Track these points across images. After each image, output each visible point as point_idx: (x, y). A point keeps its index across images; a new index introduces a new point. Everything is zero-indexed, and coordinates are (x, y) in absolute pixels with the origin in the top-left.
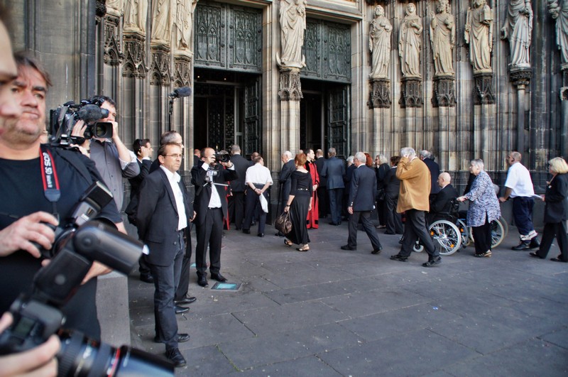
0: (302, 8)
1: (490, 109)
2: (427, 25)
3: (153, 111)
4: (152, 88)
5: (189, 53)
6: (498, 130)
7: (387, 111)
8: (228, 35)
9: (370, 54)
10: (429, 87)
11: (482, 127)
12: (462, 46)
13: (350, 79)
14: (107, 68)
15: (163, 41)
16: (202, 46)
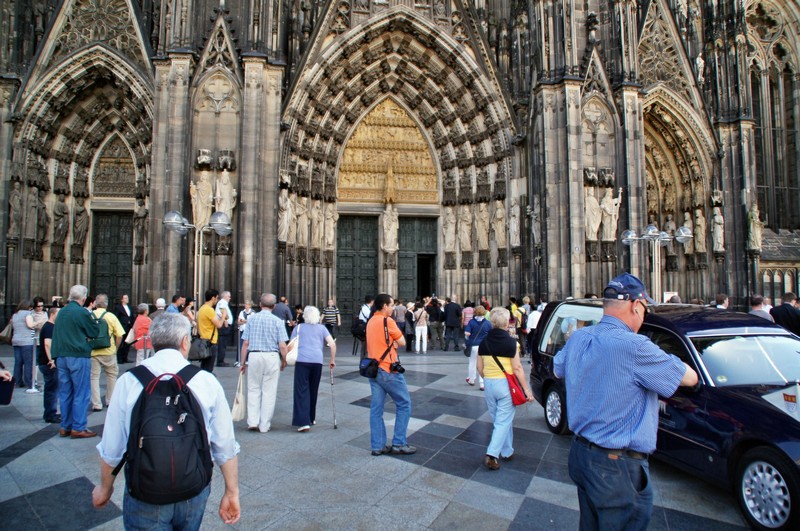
0: (396, 218)
1: (505, 269)
2: (474, 219)
3: (311, 279)
4: (311, 269)
5: (333, 248)
6: (510, 283)
7: (454, 271)
8: (357, 233)
9: (444, 236)
10: (476, 256)
11: (501, 280)
12: (491, 232)
13: (436, 251)
14: (288, 266)
15: (316, 246)
16: (343, 240)
